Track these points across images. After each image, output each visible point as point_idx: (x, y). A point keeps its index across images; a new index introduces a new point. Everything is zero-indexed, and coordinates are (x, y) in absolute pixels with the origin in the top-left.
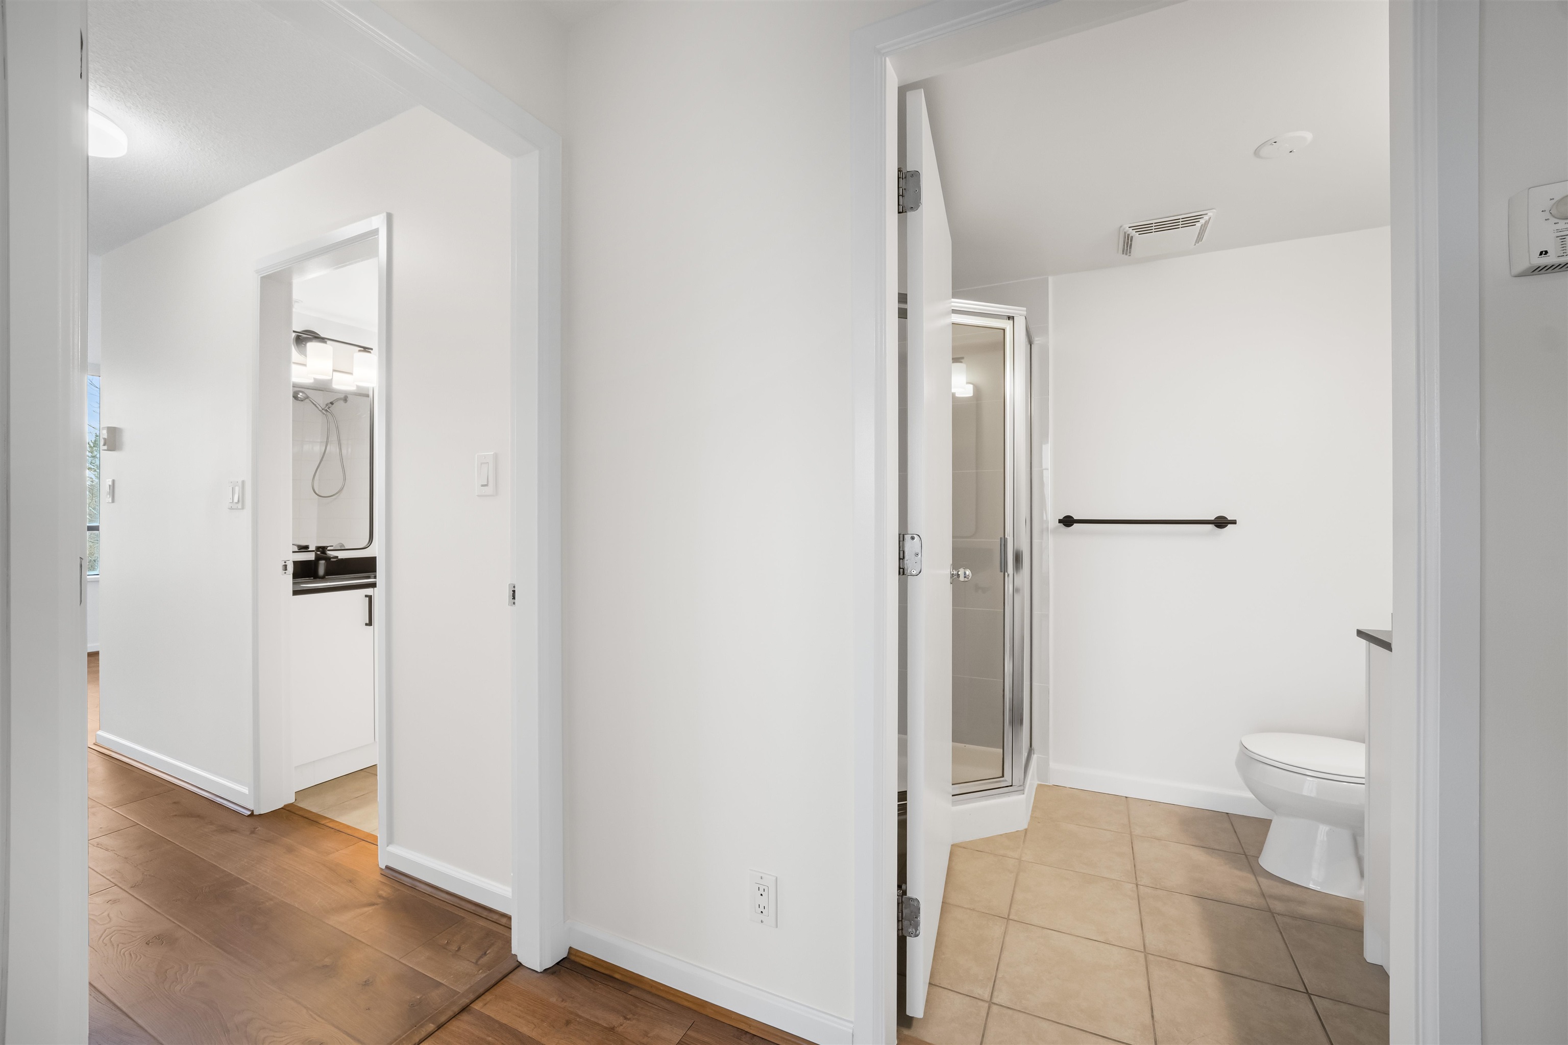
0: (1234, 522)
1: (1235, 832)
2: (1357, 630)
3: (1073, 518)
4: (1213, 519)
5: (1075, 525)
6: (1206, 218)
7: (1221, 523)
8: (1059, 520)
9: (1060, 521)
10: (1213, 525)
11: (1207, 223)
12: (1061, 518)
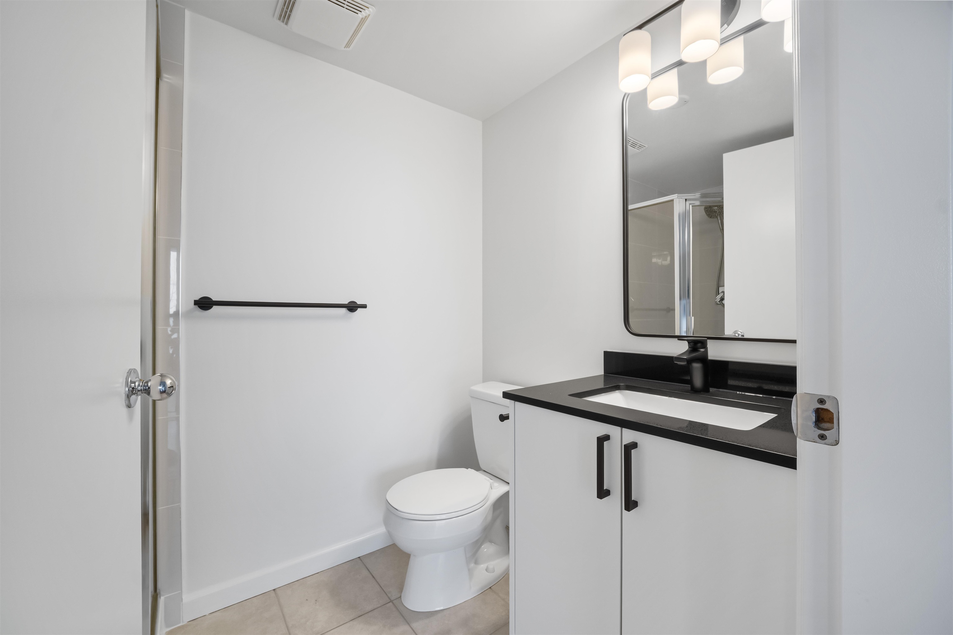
0: (364, 306)
1: (373, 577)
2: (503, 392)
3: (212, 300)
4: (347, 303)
5: (215, 308)
6: (367, 11)
7: (352, 307)
8: (195, 301)
9: (196, 303)
10: (346, 309)
11: (366, 18)
12: (197, 299)
